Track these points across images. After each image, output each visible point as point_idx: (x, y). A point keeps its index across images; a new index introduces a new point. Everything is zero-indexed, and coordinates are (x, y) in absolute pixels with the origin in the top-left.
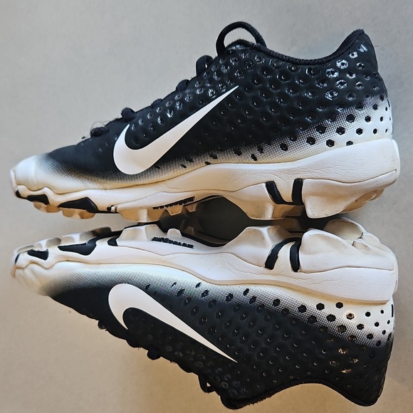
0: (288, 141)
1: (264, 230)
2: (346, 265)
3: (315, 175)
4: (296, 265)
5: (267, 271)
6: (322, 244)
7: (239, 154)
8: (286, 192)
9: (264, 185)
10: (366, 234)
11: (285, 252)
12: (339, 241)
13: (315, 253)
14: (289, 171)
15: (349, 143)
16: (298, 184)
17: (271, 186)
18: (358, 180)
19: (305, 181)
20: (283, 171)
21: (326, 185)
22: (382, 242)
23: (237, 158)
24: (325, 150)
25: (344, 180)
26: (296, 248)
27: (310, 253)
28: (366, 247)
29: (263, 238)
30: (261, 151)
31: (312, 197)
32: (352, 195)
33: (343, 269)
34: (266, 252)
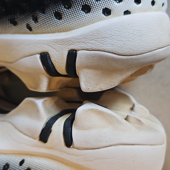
0: (62, 9)
1: (39, 102)
2: (120, 142)
3: (89, 46)
4: (69, 141)
5: (41, 144)
6: (95, 119)
7: (15, 23)
8: (60, 64)
9: (38, 56)
10: (138, 106)
11: (59, 126)
12: (114, 117)
13: (89, 128)
14: (63, 42)
15: (127, 12)
16: (72, 55)
17: (45, 58)
18: (135, 53)
19: (79, 53)
20: (57, 42)
21: (101, 58)
22: (151, 112)
23: (14, 28)
24: (101, 19)
25: (120, 52)
26: (70, 122)
27: (83, 128)
28: (139, 121)
29: (38, 111)
30: (36, 20)
31: (86, 71)
32: (128, 69)
33: (117, 147)
34: (40, 125)
